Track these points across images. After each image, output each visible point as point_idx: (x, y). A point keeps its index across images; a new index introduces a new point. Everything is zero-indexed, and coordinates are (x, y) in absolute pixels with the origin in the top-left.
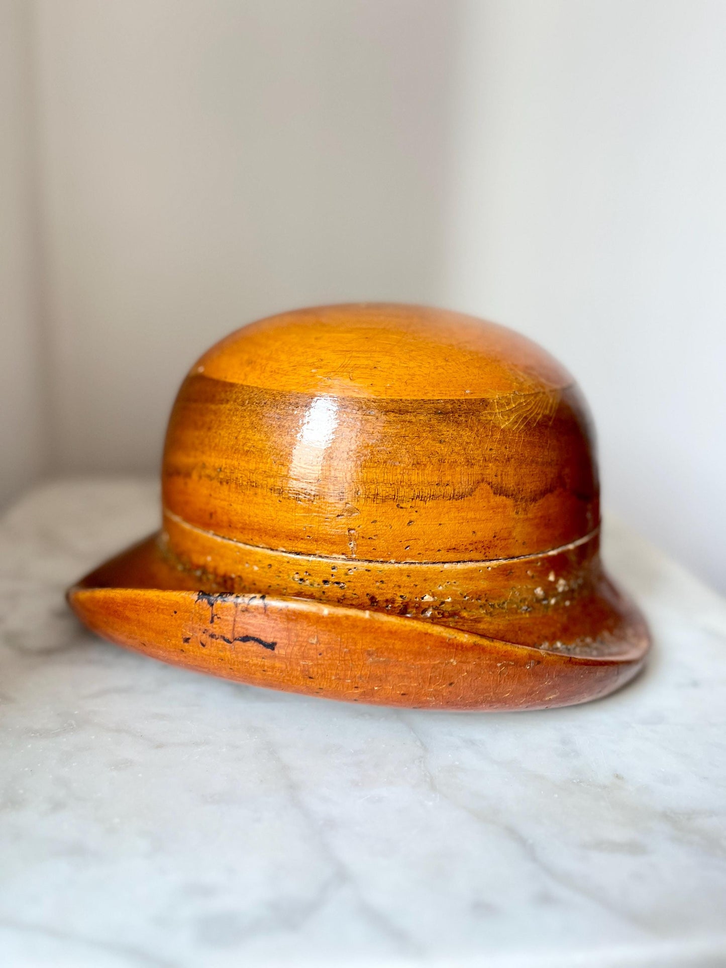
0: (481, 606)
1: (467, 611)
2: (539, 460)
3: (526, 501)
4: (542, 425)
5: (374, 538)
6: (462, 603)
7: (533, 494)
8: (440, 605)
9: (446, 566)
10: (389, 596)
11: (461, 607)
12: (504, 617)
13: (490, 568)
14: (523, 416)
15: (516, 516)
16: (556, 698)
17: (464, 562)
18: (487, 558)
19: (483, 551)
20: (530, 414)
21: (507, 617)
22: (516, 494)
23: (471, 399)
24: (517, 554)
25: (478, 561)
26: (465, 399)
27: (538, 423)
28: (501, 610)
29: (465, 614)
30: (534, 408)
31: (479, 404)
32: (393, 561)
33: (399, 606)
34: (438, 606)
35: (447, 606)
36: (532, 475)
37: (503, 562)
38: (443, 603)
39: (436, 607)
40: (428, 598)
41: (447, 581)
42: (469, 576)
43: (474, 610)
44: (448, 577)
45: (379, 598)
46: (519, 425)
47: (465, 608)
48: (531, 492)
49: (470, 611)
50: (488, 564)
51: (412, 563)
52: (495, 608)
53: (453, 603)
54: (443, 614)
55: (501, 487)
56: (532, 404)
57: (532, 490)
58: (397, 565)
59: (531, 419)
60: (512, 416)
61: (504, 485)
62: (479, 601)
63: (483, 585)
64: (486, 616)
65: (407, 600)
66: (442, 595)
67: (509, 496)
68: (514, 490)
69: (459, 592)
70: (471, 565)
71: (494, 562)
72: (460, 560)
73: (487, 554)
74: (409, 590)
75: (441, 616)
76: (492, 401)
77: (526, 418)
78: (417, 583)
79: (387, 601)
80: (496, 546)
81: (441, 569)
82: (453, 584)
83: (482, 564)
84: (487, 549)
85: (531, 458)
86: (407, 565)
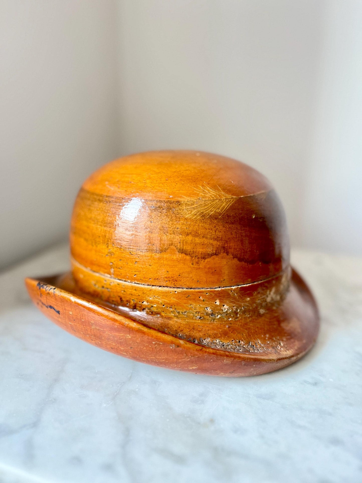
0: (172, 312)
1: (164, 313)
2: (208, 236)
3: (198, 258)
4: (214, 217)
5: (121, 268)
6: (162, 308)
7: (203, 255)
8: (151, 307)
9: (153, 287)
10: (128, 299)
11: (161, 310)
12: (185, 320)
13: (176, 292)
14: (201, 212)
15: (192, 266)
16: (195, 369)
17: (164, 287)
18: (176, 286)
19: (173, 282)
20: (206, 211)
21: (187, 320)
22: (192, 254)
23: (171, 201)
24: (194, 287)
25: (170, 287)
26: (168, 201)
27: (210, 216)
28: (183, 316)
29: (163, 314)
30: (210, 207)
31: (175, 203)
32: (129, 281)
33: (132, 305)
34: (150, 308)
35: (154, 308)
36: (203, 244)
37: (185, 289)
38: (152, 306)
39: (149, 308)
40: (145, 303)
41: (154, 295)
42: (165, 294)
43: (168, 313)
44: (154, 293)
45: (123, 299)
46: (197, 216)
47: (163, 311)
48: (202, 254)
49: (166, 313)
50: (175, 289)
51: (138, 284)
52: (180, 314)
53: (157, 308)
54: (152, 312)
55: (183, 249)
56: (209, 206)
57: (203, 253)
58: (130, 284)
59: (206, 214)
60: (193, 211)
61: (185, 248)
62: (171, 309)
63: (173, 300)
64: (174, 318)
65: (135, 302)
66: (152, 302)
67: (187, 254)
68: (191, 251)
69: (160, 302)
70: (166, 289)
71: (181, 289)
72: (161, 285)
73: (175, 284)
74: (136, 297)
75: (151, 313)
76: (183, 202)
77: (202, 213)
78: (140, 294)
79: (127, 301)
80: (180, 281)
81: (151, 289)
82: (157, 297)
83: (172, 289)
84: (175, 281)
85: (202, 235)
86: (135, 284)
